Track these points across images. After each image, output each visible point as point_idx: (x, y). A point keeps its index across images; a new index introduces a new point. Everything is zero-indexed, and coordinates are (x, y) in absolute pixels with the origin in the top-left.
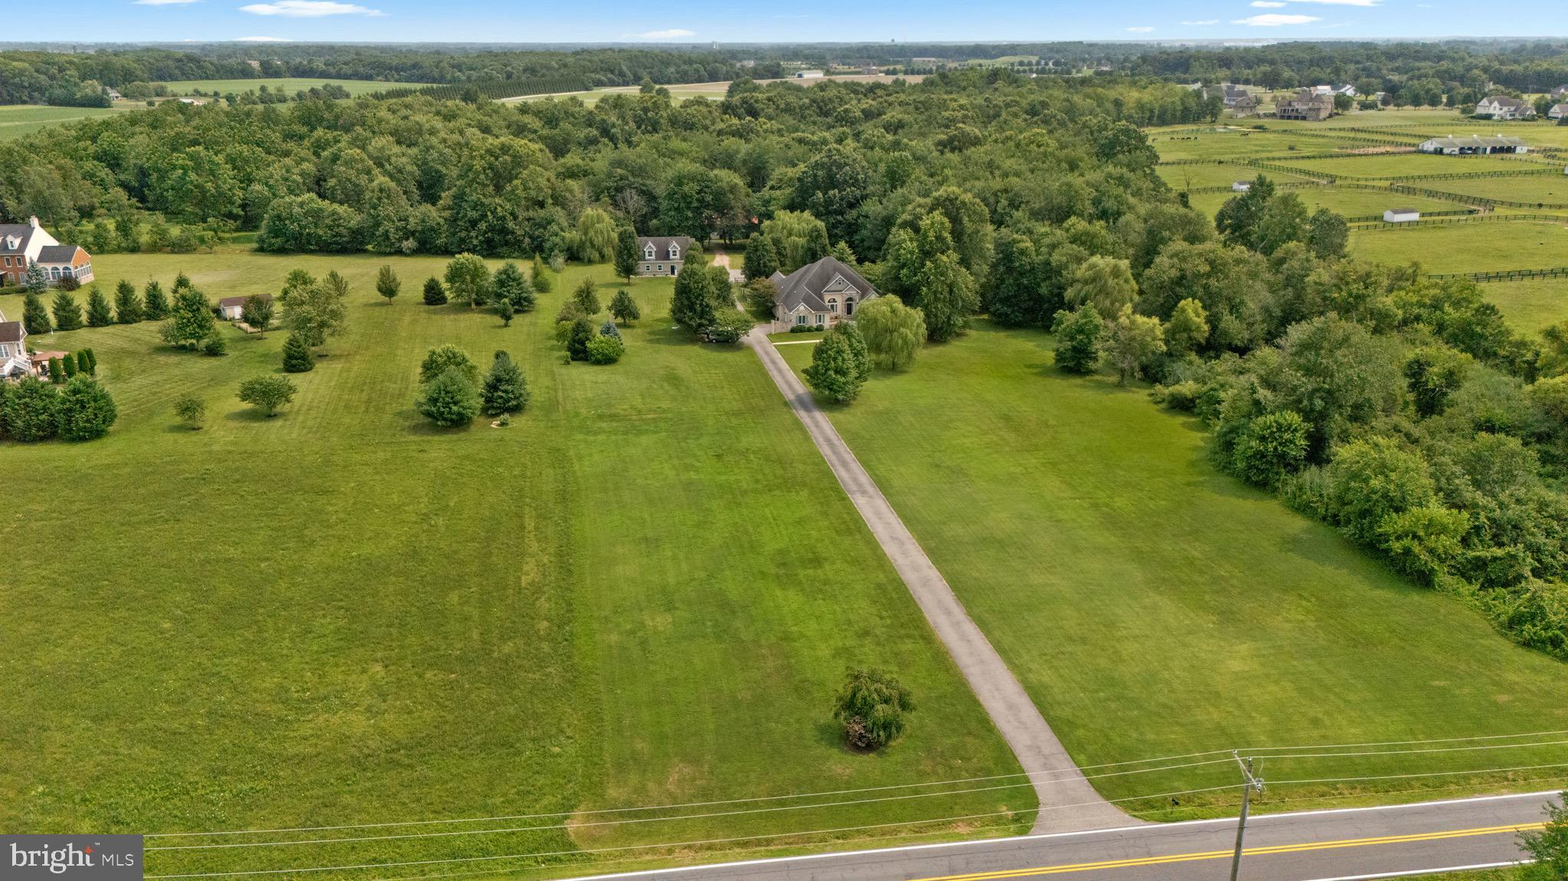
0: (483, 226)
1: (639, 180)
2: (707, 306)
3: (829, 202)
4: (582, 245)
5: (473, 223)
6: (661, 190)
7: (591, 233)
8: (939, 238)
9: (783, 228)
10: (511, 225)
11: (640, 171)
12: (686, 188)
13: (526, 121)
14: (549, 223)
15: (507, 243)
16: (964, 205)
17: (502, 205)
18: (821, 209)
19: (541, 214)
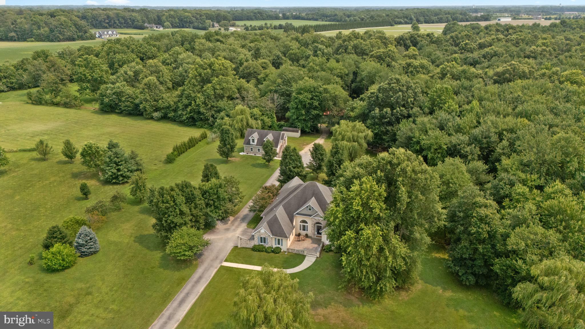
0: (190, 108)
3: (383, 117)
15: (201, 120)
16: (404, 171)
17: (200, 98)
18: (376, 120)
19: (221, 104)
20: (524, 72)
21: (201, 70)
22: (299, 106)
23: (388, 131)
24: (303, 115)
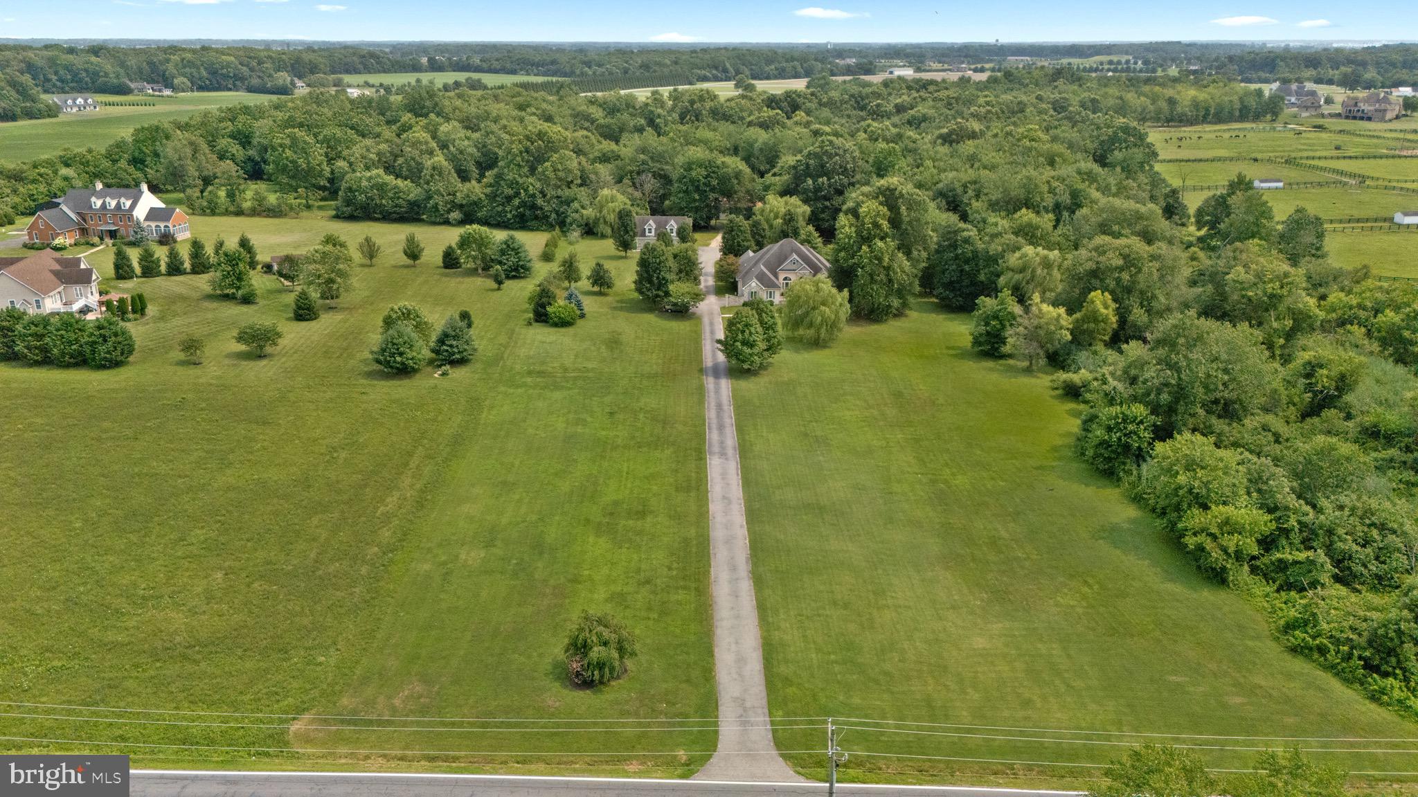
0: (516, 202)
1: (658, 165)
2: (664, 279)
3: (818, 189)
4: (597, 221)
5: (509, 199)
6: (675, 176)
7: (605, 211)
8: (876, 225)
9: (771, 211)
10: (540, 202)
11: (658, 157)
12: (694, 173)
13: (591, 111)
14: (573, 201)
15: (536, 218)
16: (902, 195)
17: (533, 184)
18: (810, 194)
19: (566, 193)
20: (974, 132)
21: (529, 143)
22: (691, 188)
23: (827, 207)
24: (695, 200)
